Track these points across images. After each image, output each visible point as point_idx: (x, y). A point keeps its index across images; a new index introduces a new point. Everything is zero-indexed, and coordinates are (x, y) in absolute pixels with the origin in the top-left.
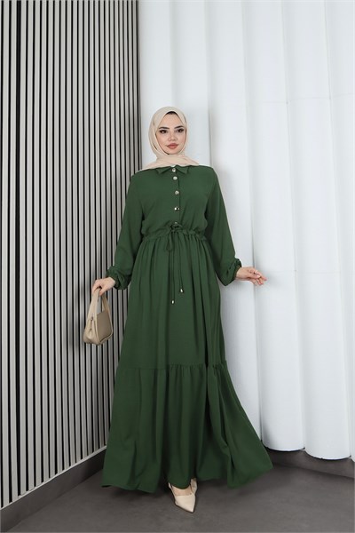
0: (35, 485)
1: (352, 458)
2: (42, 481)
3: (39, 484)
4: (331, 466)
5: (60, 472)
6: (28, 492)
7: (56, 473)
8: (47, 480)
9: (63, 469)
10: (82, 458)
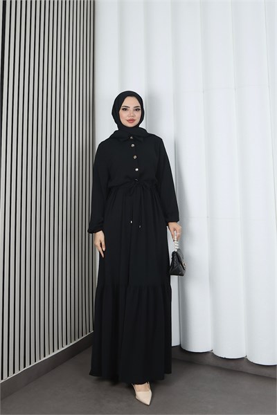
0: (8, 376)
1: (247, 357)
2: (14, 373)
3: (12, 375)
4: (232, 363)
5: (28, 366)
6: (3, 381)
7: (25, 367)
8: (17, 372)
9: (30, 364)
10: (45, 356)
